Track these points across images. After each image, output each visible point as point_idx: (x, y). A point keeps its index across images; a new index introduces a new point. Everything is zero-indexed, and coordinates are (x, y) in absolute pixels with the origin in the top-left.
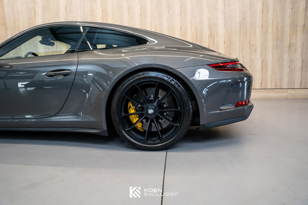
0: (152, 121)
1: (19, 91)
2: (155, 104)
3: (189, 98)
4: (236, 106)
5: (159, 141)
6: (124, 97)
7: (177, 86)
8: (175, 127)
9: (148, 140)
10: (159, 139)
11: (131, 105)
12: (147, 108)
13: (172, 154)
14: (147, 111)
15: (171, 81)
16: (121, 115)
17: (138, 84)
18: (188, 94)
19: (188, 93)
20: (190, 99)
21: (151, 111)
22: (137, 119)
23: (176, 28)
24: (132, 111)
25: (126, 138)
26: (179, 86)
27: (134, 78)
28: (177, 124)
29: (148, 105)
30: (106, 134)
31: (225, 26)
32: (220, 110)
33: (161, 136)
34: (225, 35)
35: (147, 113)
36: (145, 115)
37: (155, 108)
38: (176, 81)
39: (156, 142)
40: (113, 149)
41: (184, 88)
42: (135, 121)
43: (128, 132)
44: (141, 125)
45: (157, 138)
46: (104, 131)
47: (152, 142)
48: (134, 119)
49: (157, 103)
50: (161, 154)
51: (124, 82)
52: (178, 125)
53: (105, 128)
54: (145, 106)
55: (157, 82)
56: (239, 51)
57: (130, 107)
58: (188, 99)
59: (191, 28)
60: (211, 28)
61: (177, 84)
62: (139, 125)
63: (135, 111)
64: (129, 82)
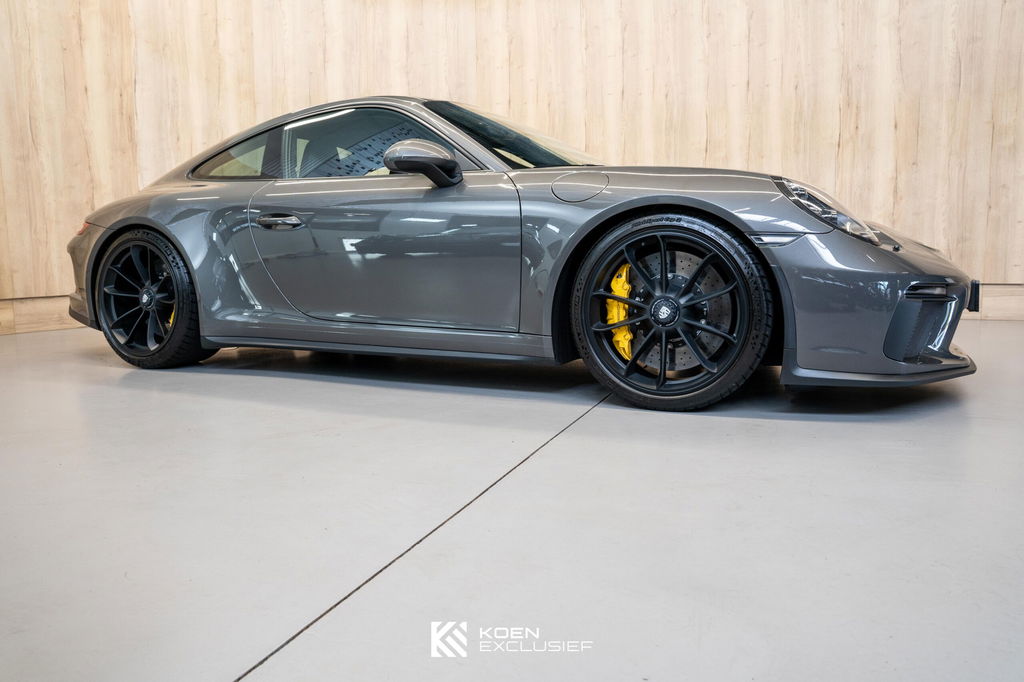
23: (734, 86)
31: (901, 69)
34: (900, 100)
56: (950, 154)
59: (782, 83)
60: (849, 81)
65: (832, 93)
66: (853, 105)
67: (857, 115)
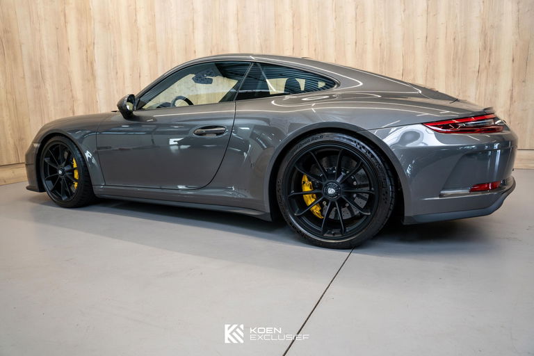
0: (333, 205)
1: (169, 150)
2: (338, 181)
3: (388, 174)
4: (472, 190)
5: (340, 235)
6: (294, 169)
7: (369, 156)
8: (365, 217)
9: (325, 231)
10: (341, 232)
11: (306, 179)
12: (326, 185)
13: (357, 257)
14: (327, 191)
15: (360, 148)
16: (289, 193)
17: (313, 151)
18: (386, 170)
19: (387, 166)
20: (389, 176)
21: (331, 191)
22: (313, 200)
24: (307, 188)
25: (294, 227)
26: (372, 156)
27: (309, 141)
28: (368, 212)
29: (328, 181)
30: (269, 219)
32: (441, 196)
33: (345, 228)
35: (326, 193)
36: (324, 196)
37: (338, 187)
38: (368, 148)
39: (336, 236)
40: (277, 240)
41: (381, 159)
42: (310, 203)
43: (298, 219)
44: (319, 209)
45: (337, 231)
46: (266, 214)
47: (332, 236)
48: (309, 200)
49: (342, 179)
50: (341, 255)
51: (294, 148)
52: (369, 214)
53: (268, 210)
54: (324, 183)
55: (340, 149)
57: (304, 182)
58: (386, 176)
60: (485, 35)
61: (369, 152)
62: (316, 210)
63: (311, 188)
64: (301, 148)
65: (475, 42)
66: (487, 49)
67: (490, 54)
